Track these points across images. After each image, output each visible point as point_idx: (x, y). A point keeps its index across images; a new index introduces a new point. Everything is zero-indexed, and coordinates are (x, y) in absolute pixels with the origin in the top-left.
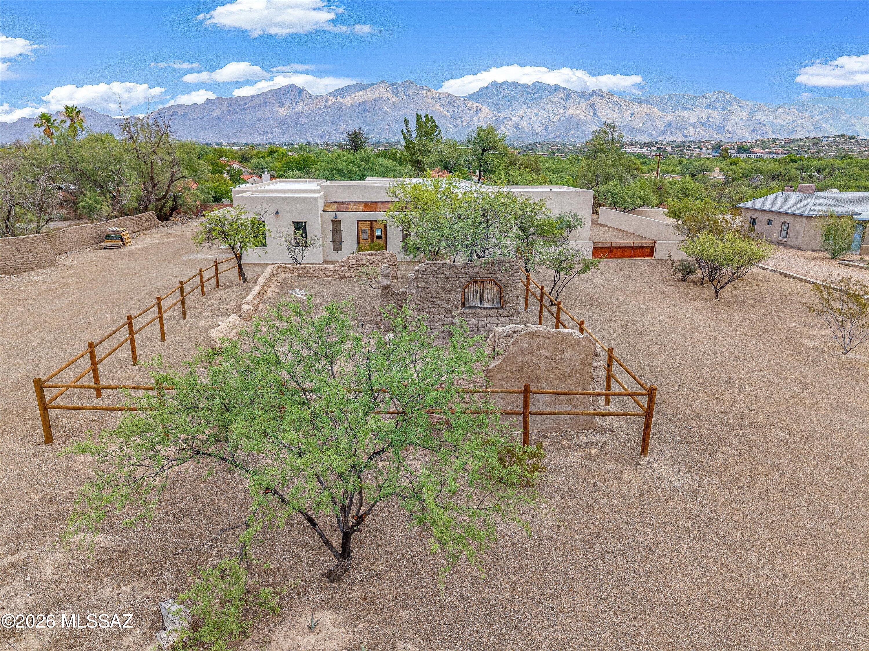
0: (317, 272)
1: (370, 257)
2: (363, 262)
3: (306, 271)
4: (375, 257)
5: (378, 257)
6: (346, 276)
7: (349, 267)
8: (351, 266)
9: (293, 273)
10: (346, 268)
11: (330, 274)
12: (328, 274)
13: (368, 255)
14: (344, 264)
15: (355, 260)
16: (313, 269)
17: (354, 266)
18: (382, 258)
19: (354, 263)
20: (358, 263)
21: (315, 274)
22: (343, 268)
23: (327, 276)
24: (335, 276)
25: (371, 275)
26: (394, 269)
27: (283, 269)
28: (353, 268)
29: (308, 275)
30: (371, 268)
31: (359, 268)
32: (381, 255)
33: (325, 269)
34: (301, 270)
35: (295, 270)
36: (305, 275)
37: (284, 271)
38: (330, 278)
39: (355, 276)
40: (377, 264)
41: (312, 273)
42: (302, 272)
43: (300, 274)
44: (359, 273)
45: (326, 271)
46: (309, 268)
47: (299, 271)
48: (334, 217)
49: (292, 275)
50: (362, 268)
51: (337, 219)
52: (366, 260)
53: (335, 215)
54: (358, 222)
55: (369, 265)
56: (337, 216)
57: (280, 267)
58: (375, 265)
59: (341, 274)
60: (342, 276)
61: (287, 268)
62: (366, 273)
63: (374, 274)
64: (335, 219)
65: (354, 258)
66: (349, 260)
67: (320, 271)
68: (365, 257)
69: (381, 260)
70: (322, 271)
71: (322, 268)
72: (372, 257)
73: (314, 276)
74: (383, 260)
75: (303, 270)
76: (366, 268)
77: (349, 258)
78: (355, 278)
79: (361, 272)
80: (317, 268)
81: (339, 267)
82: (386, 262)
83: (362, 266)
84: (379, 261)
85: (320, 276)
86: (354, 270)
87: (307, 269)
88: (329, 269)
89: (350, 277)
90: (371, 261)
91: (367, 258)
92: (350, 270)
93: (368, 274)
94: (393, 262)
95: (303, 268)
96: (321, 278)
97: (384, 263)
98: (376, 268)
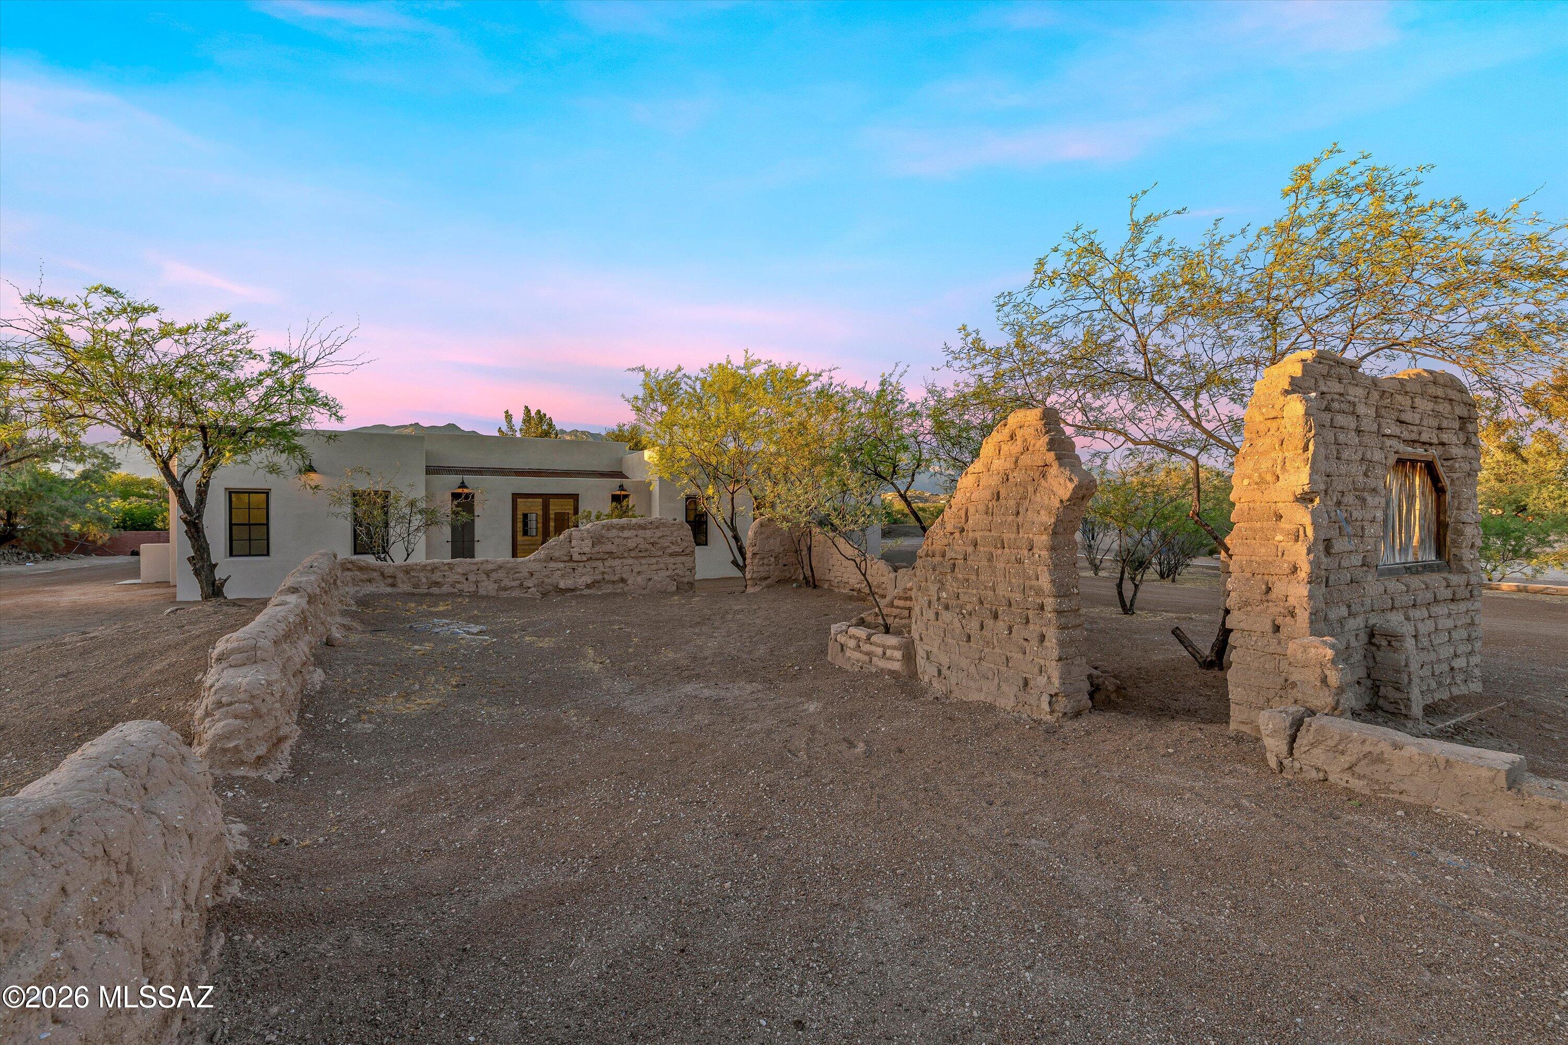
0: (472, 578)
1: (626, 534)
2: (608, 547)
3: (437, 577)
4: (641, 532)
5: (648, 533)
6: (562, 585)
7: (571, 560)
8: (576, 557)
9: (393, 585)
10: (562, 565)
11: (514, 583)
12: (507, 582)
13: (622, 528)
14: (557, 554)
15: (588, 542)
17: (584, 558)
18: (659, 534)
19: (587, 550)
20: (597, 548)
21: (468, 587)
22: (552, 565)
23: (505, 589)
24: (529, 588)
25: (629, 582)
26: (687, 565)
27: (358, 573)
28: (582, 564)
29: (445, 589)
30: (630, 561)
31: (599, 564)
32: (657, 527)
33: (500, 567)
34: (422, 574)
35: (400, 575)
36: (435, 590)
37: (362, 581)
38: (515, 594)
39: (588, 586)
40: (646, 550)
41: (458, 582)
42: (424, 580)
43: (416, 586)
44: (600, 577)
45: (501, 574)
46: (446, 568)
47: (413, 577)
48: (459, 487)
49: (389, 590)
50: (606, 564)
51: (466, 491)
52: (617, 541)
53: (463, 483)
54: (515, 497)
55: (626, 554)
56: (466, 483)
57: (350, 566)
58: (641, 554)
59: (547, 580)
60: (551, 588)
61: (375, 570)
62: (616, 578)
63: (639, 579)
64: (460, 491)
65: (585, 535)
66: (570, 541)
67: (484, 577)
68: (614, 533)
69: (656, 539)
70: (488, 576)
71: (490, 567)
72: (634, 533)
73: (466, 590)
74: (661, 541)
75: (429, 575)
76: (617, 562)
77: (570, 535)
78: (587, 592)
79: (603, 573)
80: (475, 567)
81: (540, 560)
82: (668, 547)
83: (606, 556)
84: (653, 544)
85: (482, 592)
86: (585, 570)
87: (441, 571)
88: (512, 569)
89: (573, 590)
90: (631, 544)
91: (621, 534)
92: (574, 569)
93: (623, 580)
94: (686, 544)
95: (429, 568)
96: (487, 597)
97: (664, 549)
98: (644, 561)
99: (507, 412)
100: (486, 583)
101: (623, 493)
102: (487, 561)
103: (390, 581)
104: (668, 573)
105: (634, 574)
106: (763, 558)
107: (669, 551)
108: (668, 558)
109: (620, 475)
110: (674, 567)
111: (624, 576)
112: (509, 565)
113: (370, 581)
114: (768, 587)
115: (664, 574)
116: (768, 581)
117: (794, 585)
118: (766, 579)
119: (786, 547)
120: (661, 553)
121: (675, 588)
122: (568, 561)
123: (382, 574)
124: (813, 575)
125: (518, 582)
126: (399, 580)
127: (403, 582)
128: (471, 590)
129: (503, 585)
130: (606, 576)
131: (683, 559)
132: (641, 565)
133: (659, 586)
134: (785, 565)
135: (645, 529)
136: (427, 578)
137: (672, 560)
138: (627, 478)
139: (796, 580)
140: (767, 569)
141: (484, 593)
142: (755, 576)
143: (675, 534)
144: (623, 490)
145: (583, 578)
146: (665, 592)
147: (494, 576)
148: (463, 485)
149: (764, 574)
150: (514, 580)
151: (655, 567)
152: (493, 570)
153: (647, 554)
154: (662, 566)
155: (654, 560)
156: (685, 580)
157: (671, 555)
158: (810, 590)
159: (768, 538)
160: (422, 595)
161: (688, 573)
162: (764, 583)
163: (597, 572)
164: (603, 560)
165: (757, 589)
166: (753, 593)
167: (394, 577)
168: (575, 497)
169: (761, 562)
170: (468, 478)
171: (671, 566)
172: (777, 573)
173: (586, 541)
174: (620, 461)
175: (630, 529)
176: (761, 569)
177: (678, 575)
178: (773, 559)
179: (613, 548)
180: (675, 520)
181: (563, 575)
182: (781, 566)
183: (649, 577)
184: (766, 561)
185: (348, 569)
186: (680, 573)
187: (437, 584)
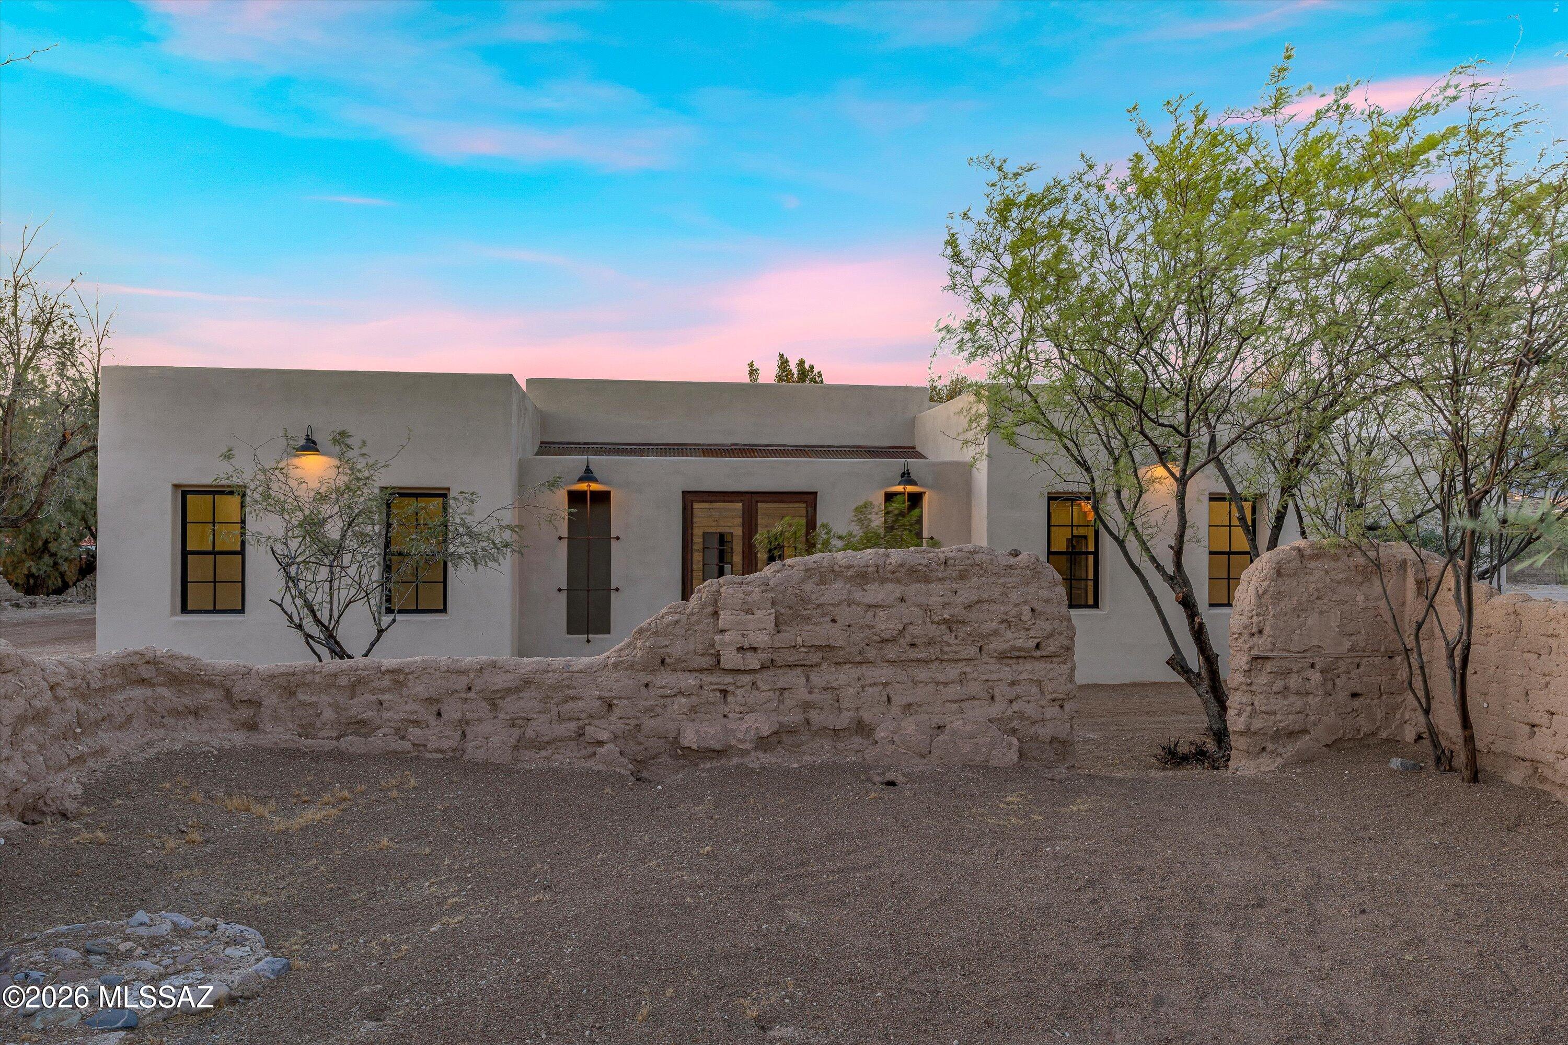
0: (452, 711)
1: (875, 593)
2: (821, 631)
3: (360, 706)
4: (914, 590)
5: (936, 593)
6: (690, 738)
7: (716, 667)
8: (730, 658)
9: (252, 726)
10: (691, 681)
11: (562, 729)
12: (541, 726)
13: (862, 577)
14: (677, 650)
15: (765, 617)
16: (420, 690)
17: (753, 662)
18: (967, 594)
19: (760, 639)
20: (788, 636)
22: (664, 679)
23: (537, 745)
24: (600, 743)
25: (881, 734)
26: (1049, 687)
27: (164, 691)
28: (747, 679)
29: (379, 741)
30: (884, 673)
31: (795, 679)
32: (963, 576)
33: (527, 683)
34: (325, 698)
35: (271, 700)
36: (353, 743)
37: (177, 713)
38: (562, 759)
39: (763, 743)
40: (930, 642)
41: (416, 723)
42: (329, 714)
43: (306, 731)
44: (794, 718)
45: (527, 703)
46: (386, 682)
47: (303, 704)
48: (581, 480)
49: (239, 739)
50: (816, 679)
51: (595, 487)
52: (845, 615)
53: (588, 470)
54: (690, 498)
55: (871, 653)
56: (596, 474)
57: (146, 672)
58: (914, 654)
59: (649, 724)
60: (660, 745)
61: (210, 684)
62: (844, 720)
63: (909, 726)
64: (583, 486)
65: (756, 596)
66: (716, 614)
67: (483, 709)
68: (836, 590)
69: (958, 610)
70: (494, 706)
71: (500, 681)
72: (897, 590)
73: (432, 745)
74: (973, 615)
75: (341, 699)
76: (845, 676)
77: (716, 597)
78: (754, 761)
79: (806, 706)
80: (463, 682)
81: (631, 666)
82: (995, 633)
83: (815, 658)
84: (950, 624)
85: (474, 751)
86: (753, 698)
87: (373, 691)
88: (557, 688)
89: (719, 753)
90: (886, 624)
91: (858, 595)
92: (724, 692)
93: (862, 728)
94: (1047, 626)
95: (343, 681)
96: (485, 767)
97: (981, 641)
98: (923, 674)
99: (751, 365)
100: (486, 728)
101: (910, 489)
102: (494, 665)
103: (245, 713)
104: (995, 710)
105: (895, 710)
106: (1286, 673)
107: (998, 645)
108: (993, 665)
109: (910, 452)
110: (1011, 692)
111: (867, 716)
112: (550, 678)
113: (196, 714)
114: (1304, 760)
115: (980, 712)
116: (1303, 742)
117: (1395, 763)
118: (1292, 734)
119: (1360, 639)
120: (972, 651)
121: (1013, 756)
122: (709, 670)
123: (228, 694)
124: (1469, 740)
125: (573, 725)
126: (266, 712)
127: (277, 719)
128: (446, 744)
129: (530, 733)
130: (813, 715)
131: (1039, 669)
132: (915, 683)
133: (966, 747)
134: (1354, 695)
135: (928, 581)
136: (337, 708)
137: (1006, 673)
138: (920, 456)
139: (1393, 745)
140: (1298, 703)
141: (481, 755)
142: (1257, 724)
143: (1014, 596)
144: (913, 483)
145: (750, 720)
146: (984, 767)
147: (510, 706)
148: (588, 476)
149: (1289, 721)
150: (561, 718)
151: (955, 691)
152: (508, 691)
153: (933, 651)
154: (974, 688)
155: (952, 672)
156: (1045, 732)
157: (1002, 657)
158: (1455, 784)
159: (1300, 609)
160: (316, 757)
161: (1052, 711)
162: (1290, 749)
163: (789, 703)
164: (807, 667)
165: (1267, 766)
166: (1253, 782)
167: (254, 703)
168: (809, 499)
169: (1279, 685)
170: (598, 462)
171: (1001, 690)
172: (1330, 719)
173: (759, 614)
174: (911, 425)
175: (883, 581)
176: (1280, 703)
177: (1021, 716)
178: (1316, 677)
179: (836, 635)
180: (1016, 554)
181: (693, 709)
182: (1342, 696)
183: (936, 721)
184: (1294, 682)
185: (143, 681)
186: (1030, 710)
187: (361, 726)
